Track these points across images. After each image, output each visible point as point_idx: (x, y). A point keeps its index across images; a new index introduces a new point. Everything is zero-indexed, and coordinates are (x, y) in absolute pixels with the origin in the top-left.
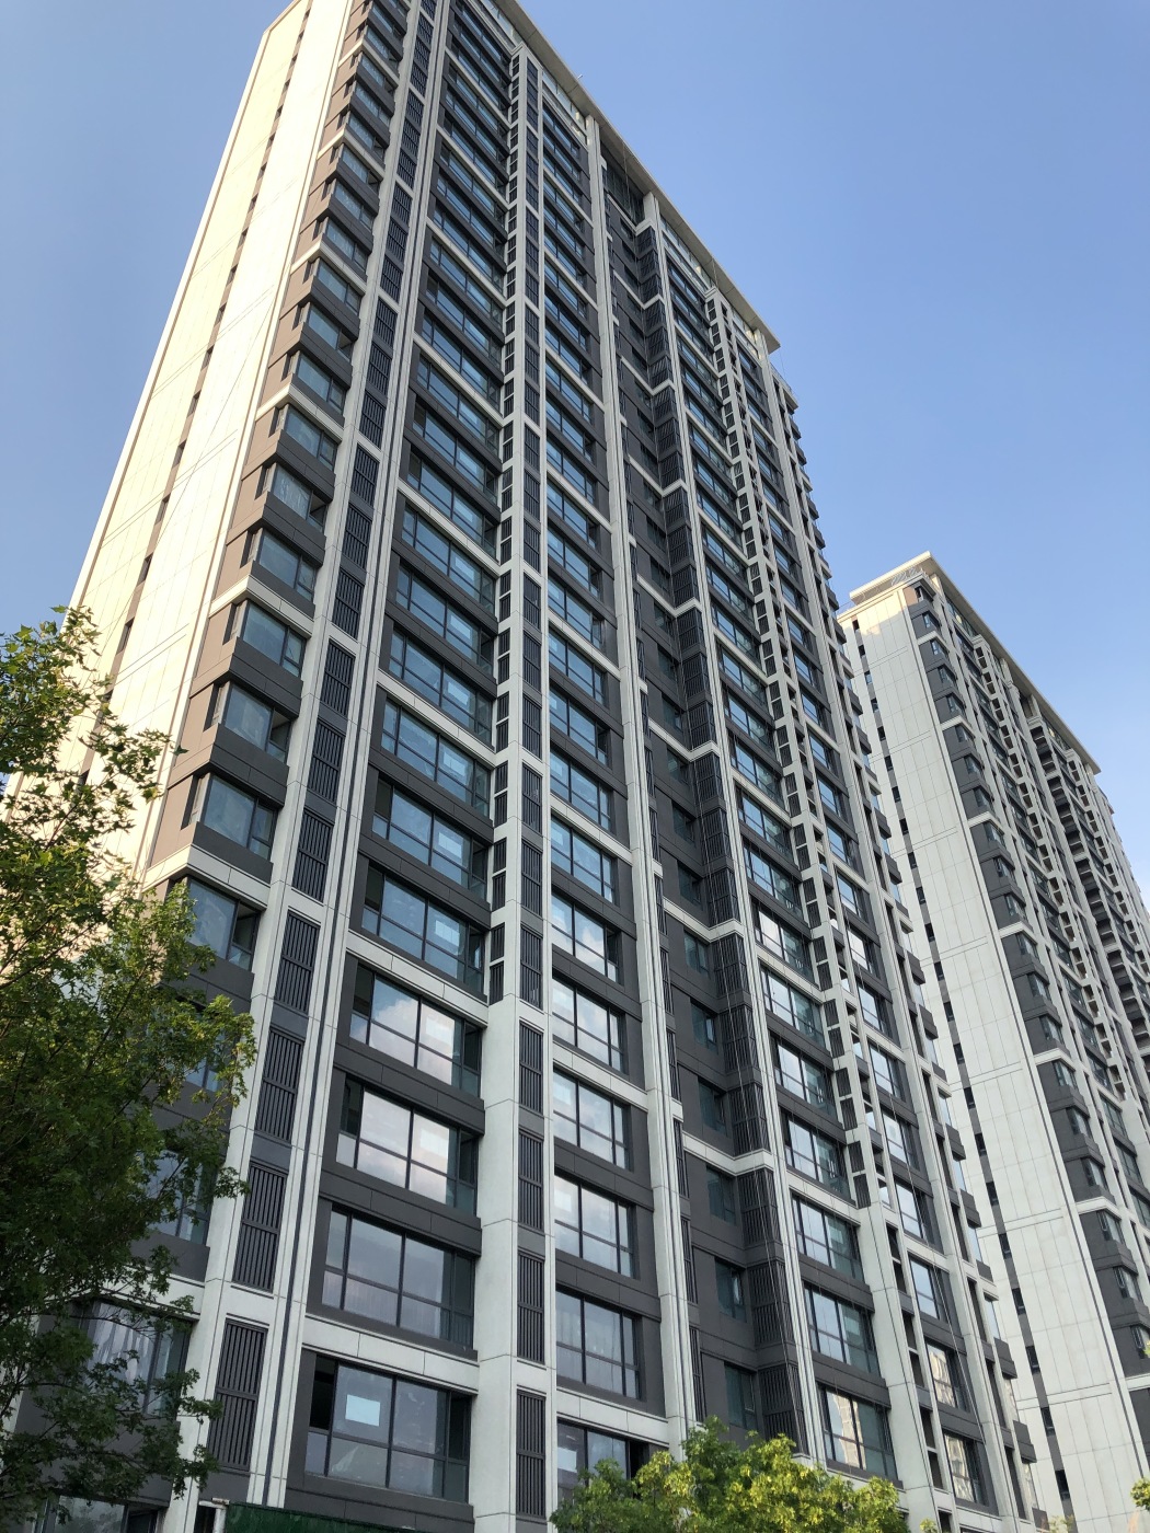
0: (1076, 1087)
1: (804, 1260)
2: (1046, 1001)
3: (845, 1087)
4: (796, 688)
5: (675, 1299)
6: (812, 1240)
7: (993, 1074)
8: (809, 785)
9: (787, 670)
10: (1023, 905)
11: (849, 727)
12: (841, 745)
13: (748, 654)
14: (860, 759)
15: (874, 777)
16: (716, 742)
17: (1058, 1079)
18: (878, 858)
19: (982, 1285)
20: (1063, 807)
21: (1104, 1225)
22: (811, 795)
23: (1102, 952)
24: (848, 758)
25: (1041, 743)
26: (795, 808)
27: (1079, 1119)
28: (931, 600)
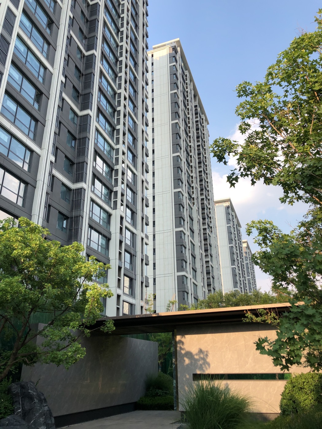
0: (183, 200)
1: (90, 219)
2: (181, 176)
3: (117, 174)
4: (127, 97)
5: (38, 217)
6: (95, 214)
7: (162, 193)
8: (124, 134)
9: (125, 89)
10: (181, 149)
11: (143, 116)
12: (139, 122)
13: (112, 79)
14: (144, 128)
15: (148, 135)
16: (91, 110)
17: (179, 196)
18: (143, 147)
19: (145, 240)
20: (197, 129)
21: (181, 235)
22: (124, 138)
23: (198, 170)
24: (140, 127)
25: (196, 110)
26: (118, 142)
27: (182, 207)
28: (176, 54)
